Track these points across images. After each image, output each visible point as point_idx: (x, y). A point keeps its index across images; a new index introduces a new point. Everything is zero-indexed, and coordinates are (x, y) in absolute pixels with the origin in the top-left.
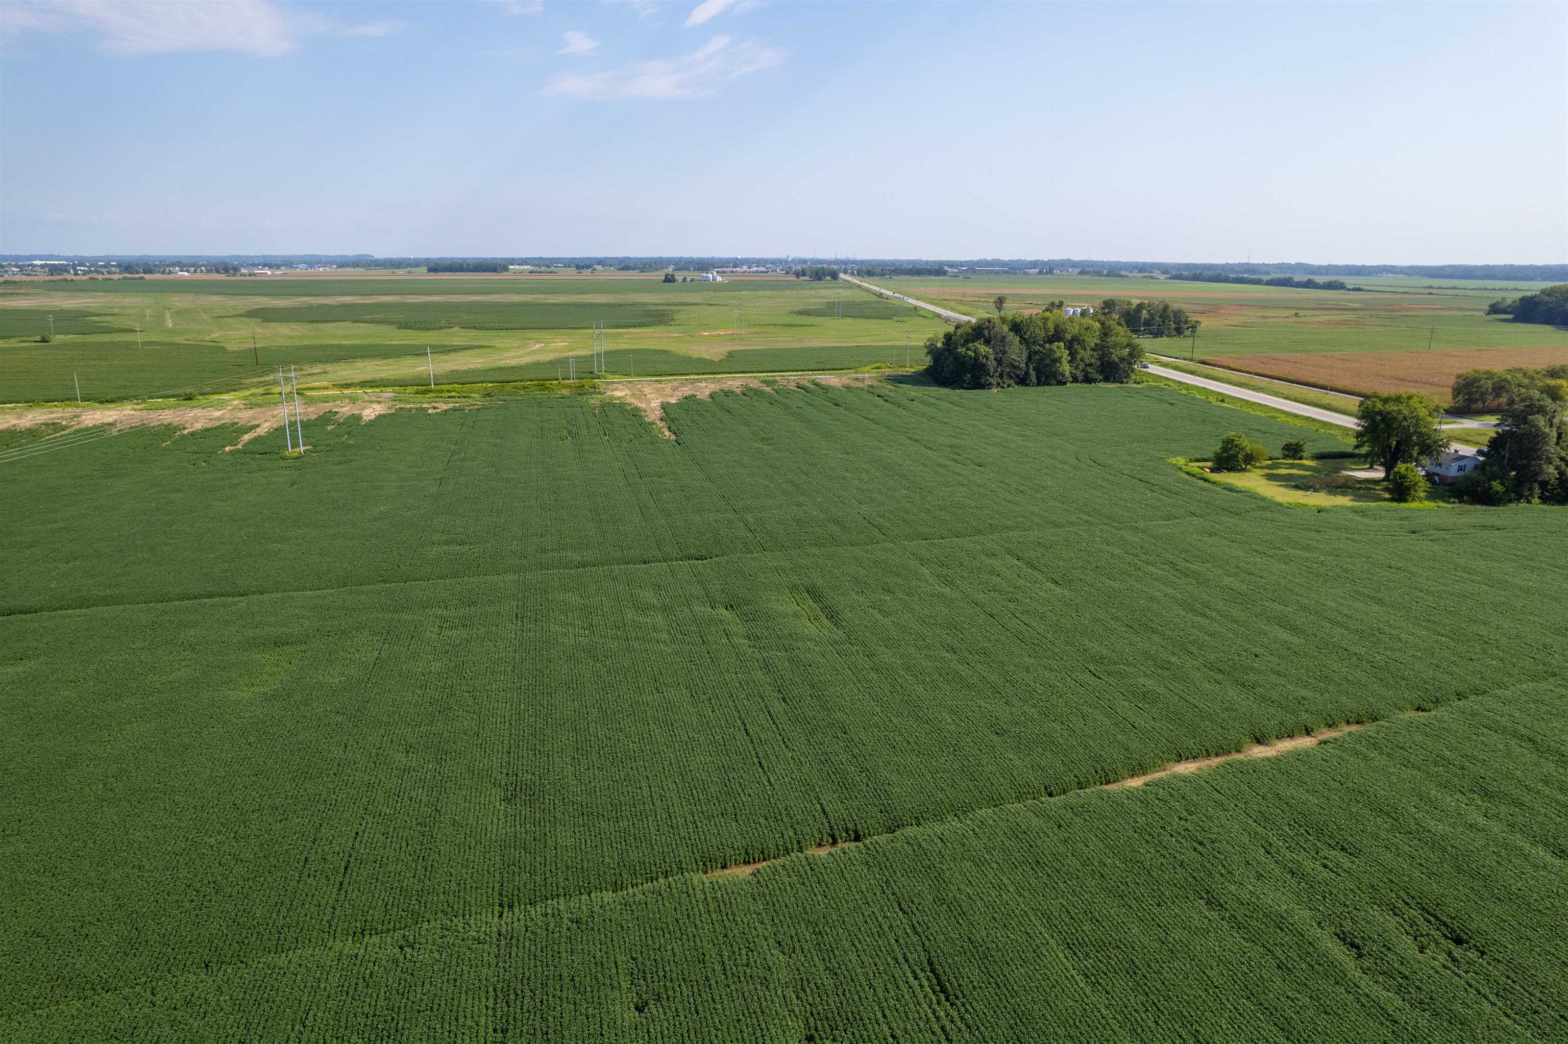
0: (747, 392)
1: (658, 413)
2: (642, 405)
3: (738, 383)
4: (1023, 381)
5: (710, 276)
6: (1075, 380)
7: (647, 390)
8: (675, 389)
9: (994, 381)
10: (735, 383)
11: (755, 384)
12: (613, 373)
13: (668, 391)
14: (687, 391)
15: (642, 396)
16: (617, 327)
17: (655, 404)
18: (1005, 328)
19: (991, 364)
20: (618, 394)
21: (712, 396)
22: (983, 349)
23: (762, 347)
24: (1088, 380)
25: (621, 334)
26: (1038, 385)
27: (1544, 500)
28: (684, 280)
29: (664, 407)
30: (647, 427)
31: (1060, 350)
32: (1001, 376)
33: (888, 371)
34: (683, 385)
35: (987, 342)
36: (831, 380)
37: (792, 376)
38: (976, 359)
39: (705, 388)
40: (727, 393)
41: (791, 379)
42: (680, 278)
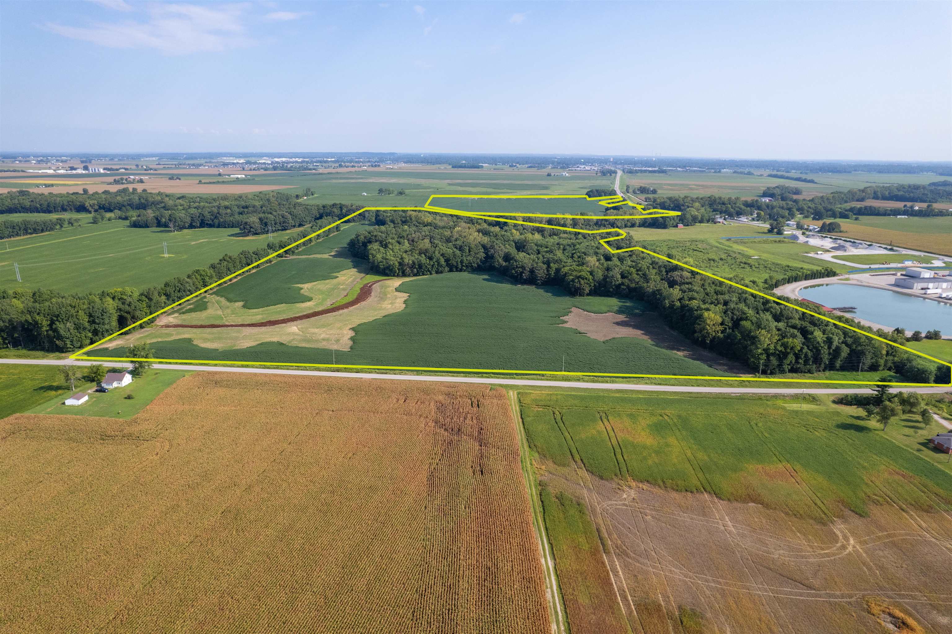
5: (564, 174)
42: (553, 174)
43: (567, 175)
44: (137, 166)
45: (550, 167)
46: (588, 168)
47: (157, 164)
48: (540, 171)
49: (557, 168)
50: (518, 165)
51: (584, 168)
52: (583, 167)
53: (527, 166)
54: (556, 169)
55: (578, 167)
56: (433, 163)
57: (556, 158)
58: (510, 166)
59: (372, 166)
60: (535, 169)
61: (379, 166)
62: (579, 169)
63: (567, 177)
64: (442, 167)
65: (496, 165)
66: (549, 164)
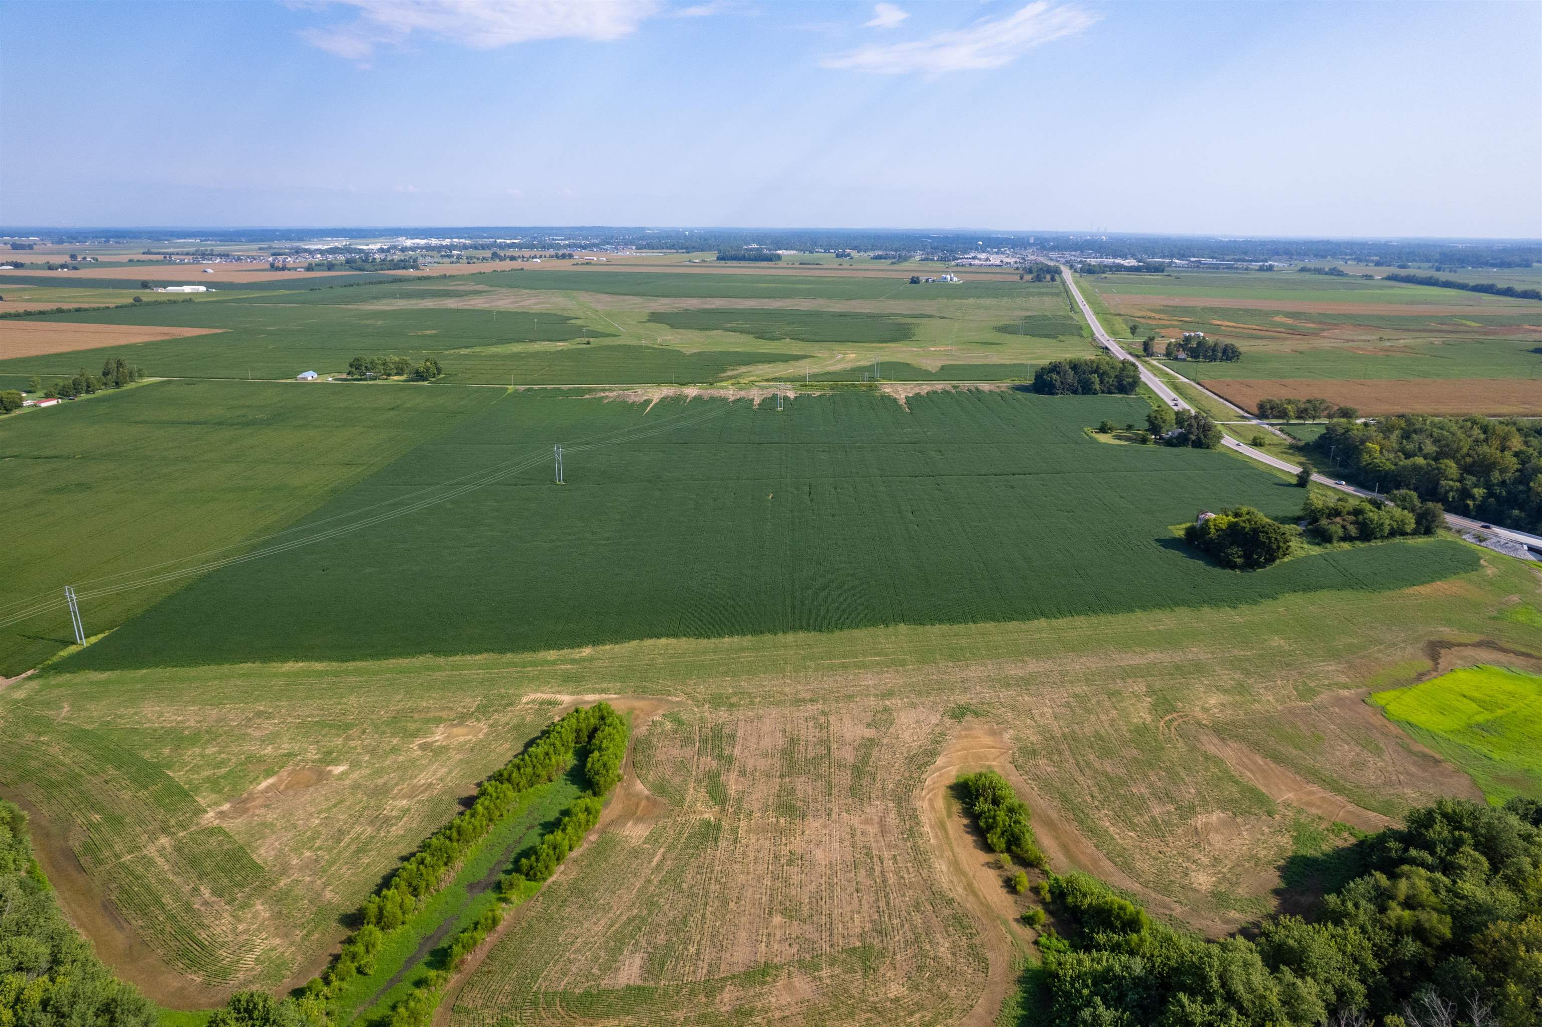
0: (946, 392)
1: (904, 401)
2: (897, 397)
3: (940, 387)
4: (1075, 392)
5: (948, 277)
6: (1103, 392)
7: (899, 389)
8: (911, 389)
9: (1059, 392)
10: (939, 386)
11: (949, 388)
12: (884, 378)
13: (909, 390)
14: (917, 390)
15: (897, 392)
16: (882, 342)
17: (903, 396)
18: (1067, 367)
19: (1058, 384)
20: (887, 390)
21: (927, 393)
22: (1055, 376)
23: (961, 363)
24: (1110, 392)
25: (883, 348)
26: (1083, 394)
27: (1194, 446)
28: (927, 280)
29: (907, 398)
30: (900, 407)
31: (1095, 378)
32: (1063, 389)
33: (1017, 383)
34: (915, 387)
35: (1058, 373)
36: (985, 387)
37: (967, 384)
38: (1051, 381)
39: (925, 388)
40: (935, 392)
41: (965, 385)
42: (923, 279)
43: (955, 279)
44: (73, 257)
45: (918, 258)
46: (995, 260)
47: (144, 253)
48: (896, 267)
49: (933, 260)
50: (854, 253)
51: (987, 259)
52: (983, 256)
53: (872, 254)
54: (930, 264)
55: (974, 258)
56: (688, 249)
57: (929, 237)
58: (838, 256)
59: (557, 257)
60: (884, 264)
61: (571, 256)
62: (977, 262)
63: (956, 286)
64: (697, 257)
65: (811, 252)
66: (915, 251)
